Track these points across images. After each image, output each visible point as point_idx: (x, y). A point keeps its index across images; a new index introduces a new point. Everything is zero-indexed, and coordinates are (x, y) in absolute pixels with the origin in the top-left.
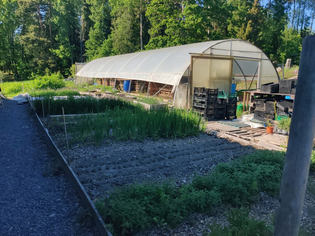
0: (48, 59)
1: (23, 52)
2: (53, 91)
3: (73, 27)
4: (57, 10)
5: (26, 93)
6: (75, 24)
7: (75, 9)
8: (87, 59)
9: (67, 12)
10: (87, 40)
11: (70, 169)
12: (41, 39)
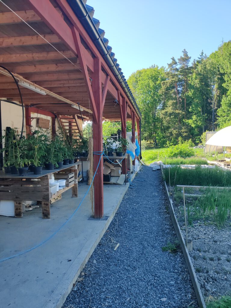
0: (181, 129)
1: (162, 124)
2: (182, 159)
3: (206, 97)
4: (192, 84)
5: (160, 161)
6: (208, 94)
7: (209, 80)
8: (218, 127)
9: (201, 84)
10: (220, 108)
11: (187, 251)
12: (177, 111)
